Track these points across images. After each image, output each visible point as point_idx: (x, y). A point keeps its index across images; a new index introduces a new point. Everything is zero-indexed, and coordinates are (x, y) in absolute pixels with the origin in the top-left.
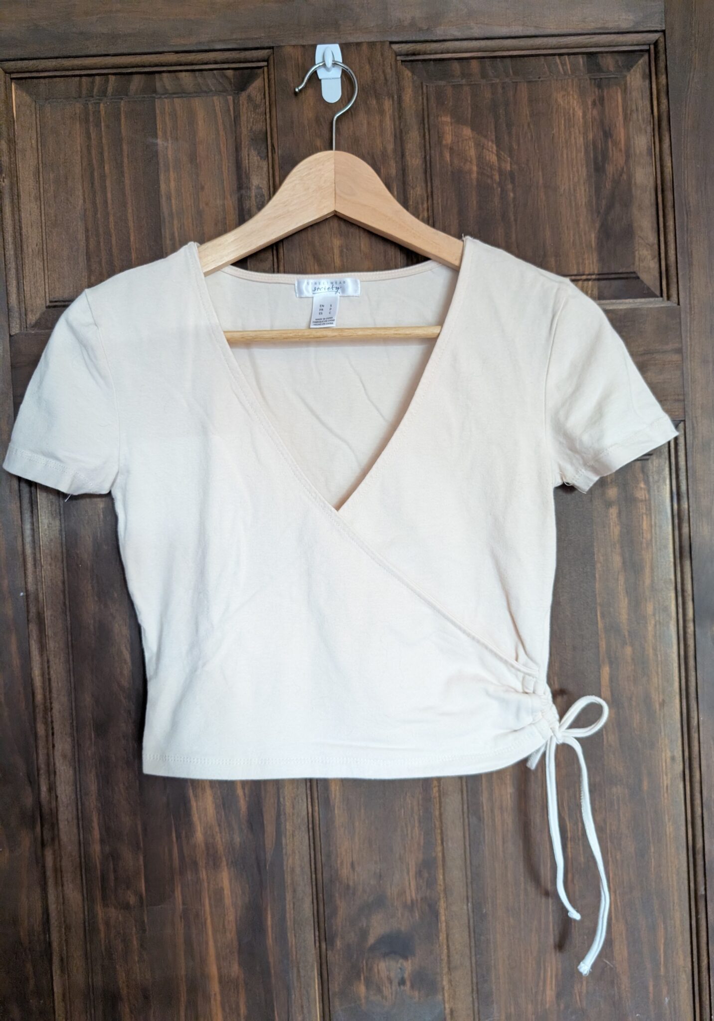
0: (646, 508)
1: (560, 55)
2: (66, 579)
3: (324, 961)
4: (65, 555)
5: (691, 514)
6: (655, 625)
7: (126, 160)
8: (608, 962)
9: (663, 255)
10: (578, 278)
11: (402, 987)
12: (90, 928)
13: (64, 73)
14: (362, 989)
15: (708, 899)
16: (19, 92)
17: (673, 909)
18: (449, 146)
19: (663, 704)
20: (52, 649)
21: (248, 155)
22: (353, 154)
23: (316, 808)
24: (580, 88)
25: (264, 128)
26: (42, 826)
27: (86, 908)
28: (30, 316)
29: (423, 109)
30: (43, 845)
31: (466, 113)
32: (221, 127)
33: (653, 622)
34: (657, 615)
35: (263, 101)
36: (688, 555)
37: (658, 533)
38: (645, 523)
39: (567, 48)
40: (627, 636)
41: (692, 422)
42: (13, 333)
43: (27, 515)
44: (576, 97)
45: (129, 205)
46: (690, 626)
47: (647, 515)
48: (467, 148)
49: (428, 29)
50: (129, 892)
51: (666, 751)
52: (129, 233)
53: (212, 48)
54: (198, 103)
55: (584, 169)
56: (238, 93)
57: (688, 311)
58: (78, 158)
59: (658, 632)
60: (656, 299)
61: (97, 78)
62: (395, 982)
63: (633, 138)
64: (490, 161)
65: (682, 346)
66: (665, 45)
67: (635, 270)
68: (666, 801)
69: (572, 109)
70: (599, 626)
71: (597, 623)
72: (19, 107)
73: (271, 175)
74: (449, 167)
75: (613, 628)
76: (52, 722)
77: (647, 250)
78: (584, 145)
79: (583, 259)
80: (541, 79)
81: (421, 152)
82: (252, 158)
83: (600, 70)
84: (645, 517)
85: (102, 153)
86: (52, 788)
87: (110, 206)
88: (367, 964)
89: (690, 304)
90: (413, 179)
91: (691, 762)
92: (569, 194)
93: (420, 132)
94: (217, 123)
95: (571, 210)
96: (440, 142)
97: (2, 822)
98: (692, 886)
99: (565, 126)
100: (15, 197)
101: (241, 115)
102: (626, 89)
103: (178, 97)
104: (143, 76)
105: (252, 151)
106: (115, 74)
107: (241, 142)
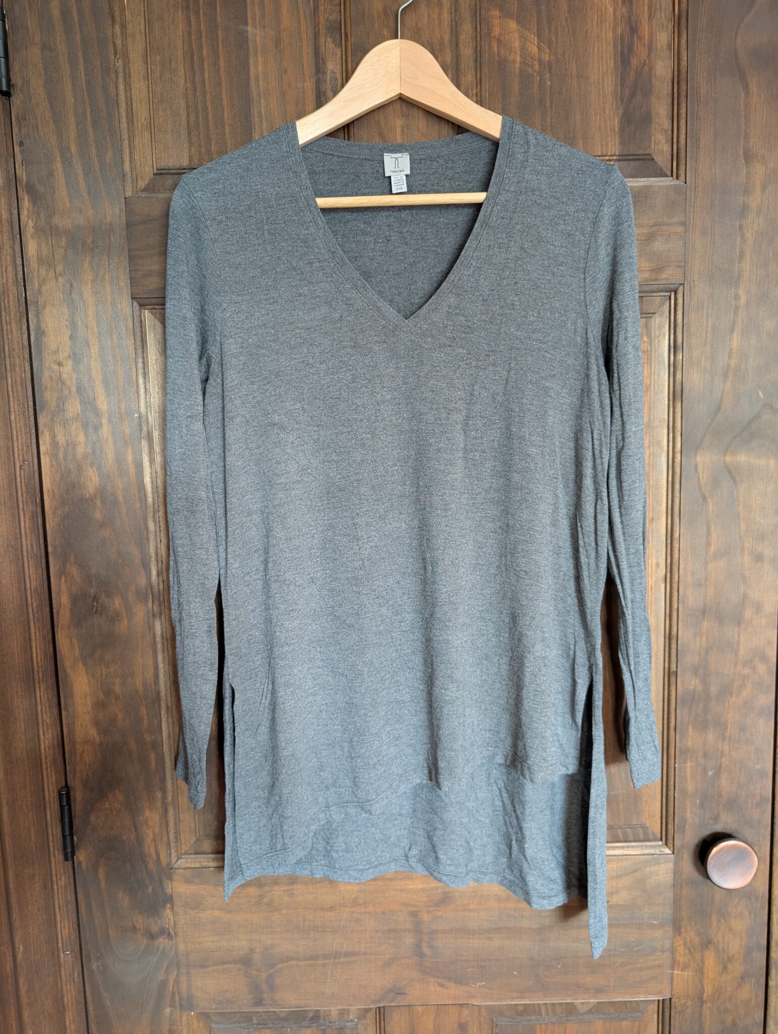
0: (648, 358)
5: (684, 365)
6: (650, 456)
7: (221, 45)
9: (675, 140)
15: (678, 673)
18: (497, 38)
19: (652, 520)
21: (325, 42)
22: (416, 42)
25: (339, 18)
28: (140, 182)
29: (476, 4)
30: (154, 615)
31: (512, 8)
32: (302, 17)
33: (648, 453)
34: (652, 448)
36: (680, 398)
37: (656, 380)
38: (646, 371)
41: (690, 285)
42: (127, 196)
43: (140, 351)
45: (223, 85)
46: (678, 456)
47: (647, 364)
48: (513, 39)
51: (652, 558)
52: (223, 111)
55: (612, 61)
57: (693, 189)
58: (180, 43)
59: (651, 462)
60: (667, 178)
63: (657, 35)
64: (531, 52)
65: (686, 220)
67: (650, 152)
68: (650, 598)
73: (344, 63)
74: (496, 57)
76: (160, 521)
77: (662, 135)
78: (613, 39)
79: (607, 142)
81: (473, 43)
82: (329, 46)
84: (646, 366)
85: (200, 38)
87: (207, 85)
89: (695, 182)
90: (465, 67)
91: (671, 568)
92: (598, 83)
93: (472, 25)
94: (298, 12)
95: (599, 97)
96: (489, 33)
97: (122, 597)
98: (667, 665)
99: (597, 21)
100: (127, 77)
101: (319, 6)
105: (328, 39)
107: (319, 30)
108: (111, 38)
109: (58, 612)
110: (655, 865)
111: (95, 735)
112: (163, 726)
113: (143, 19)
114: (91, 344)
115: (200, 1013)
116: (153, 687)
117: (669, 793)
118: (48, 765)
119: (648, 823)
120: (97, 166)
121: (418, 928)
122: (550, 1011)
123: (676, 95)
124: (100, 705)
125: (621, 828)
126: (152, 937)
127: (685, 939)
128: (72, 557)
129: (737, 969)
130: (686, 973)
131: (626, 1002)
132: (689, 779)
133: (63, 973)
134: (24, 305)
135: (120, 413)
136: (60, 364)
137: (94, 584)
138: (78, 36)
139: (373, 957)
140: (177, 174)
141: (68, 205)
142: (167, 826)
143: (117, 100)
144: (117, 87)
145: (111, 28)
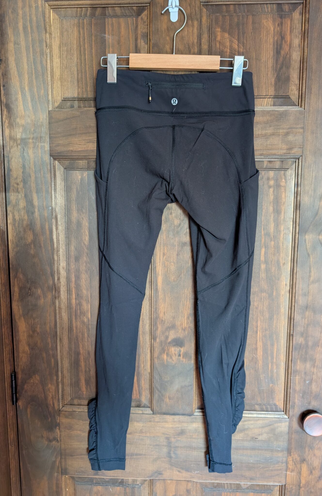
0: (284, 190)
1: (267, 4)
2: (66, 204)
3: (152, 346)
4: (66, 195)
5: (301, 192)
6: (284, 234)
7: (93, 43)
8: (255, 356)
9: (300, 89)
10: (266, 97)
11: (179, 357)
12: (70, 329)
14: (165, 357)
15: (294, 335)
16: (53, 13)
17: (281, 339)
18: (219, 41)
19: (284, 264)
20: (60, 229)
21: (140, 42)
23: (153, 292)
24: (273, 18)
25: (147, 31)
26: (55, 291)
27: (69, 321)
28: (55, 104)
29: (210, 25)
30: (55, 298)
31: (227, 27)
32: (130, 31)
33: (283, 233)
34: (285, 231)
35: (147, 20)
36: (299, 208)
37: (288, 199)
38: (283, 195)
39: (270, 1)
40: (272, 238)
41: (305, 156)
42: (49, 110)
43: (53, 179)
44: (271, 22)
45: (94, 61)
46: (297, 235)
47: (284, 192)
48: (226, 42)
50: (85, 317)
51: (283, 282)
52: (93, 72)
54: (122, 20)
55: (272, 52)
56: (137, 17)
57: (308, 112)
58: (75, 42)
59: (284, 237)
60: (296, 107)
61: (83, 8)
62: (177, 355)
63: (293, 40)
64: (235, 48)
65: (304, 126)
66: (309, 1)
67: (289, 95)
68: (281, 300)
69: (269, 27)
70: (263, 233)
71: (261, 232)
72: (54, 20)
73: (148, 51)
74: (218, 49)
75: (267, 234)
76: (59, 256)
77: (295, 87)
78: (273, 42)
79: (268, 90)
80: (258, 14)
81: (208, 43)
82: (142, 44)
83: (282, 11)
84: (283, 193)
85: (84, 40)
86: (59, 279)
87: (86, 61)
88: (167, 348)
89: (309, 109)
91: (292, 286)
92: (265, 62)
93: (208, 35)
94: (129, 29)
95: (265, 69)
96: (215, 39)
97: (41, 289)
98: (289, 331)
99: (266, 34)
100: (51, 56)
101: (138, 25)
102: (292, 19)
103: (114, 18)
104: (101, 8)
105: (142, 40)
106: (90, 7)
107: (138, 37)
108: (44, 39)
109: (13, 295)
110: (280, 423)
111: (28, 350)
112: (58, 347)
113: (59, 31)
114: (31, 176)
115: (70, 477)
116: (54, 330)
117: (288, 390)
118: (7, 362)
119: (277, 403)
120: (37, 96)
121: (169, 444)
122: (229, 486)
123: (301, 69)
124: (30, 336)
125: (264, 405)
126: (50, 441)
127: (293, 458)
128: (20, 270)
129: (317, 473)
130: (293, 474)
131: (264, 485)
132: (297, 385)
133: (10, 455)
134: (3, 157)
135: (43, 207)
136: (18, 184)
137: (29, 282)
138: (30, 39)
139: (148, 456)
140: (72, 100)
141: (23, 113)
142: (58, 392)
143: (47, 67)
144: (46, 62)
145: (45, 35)
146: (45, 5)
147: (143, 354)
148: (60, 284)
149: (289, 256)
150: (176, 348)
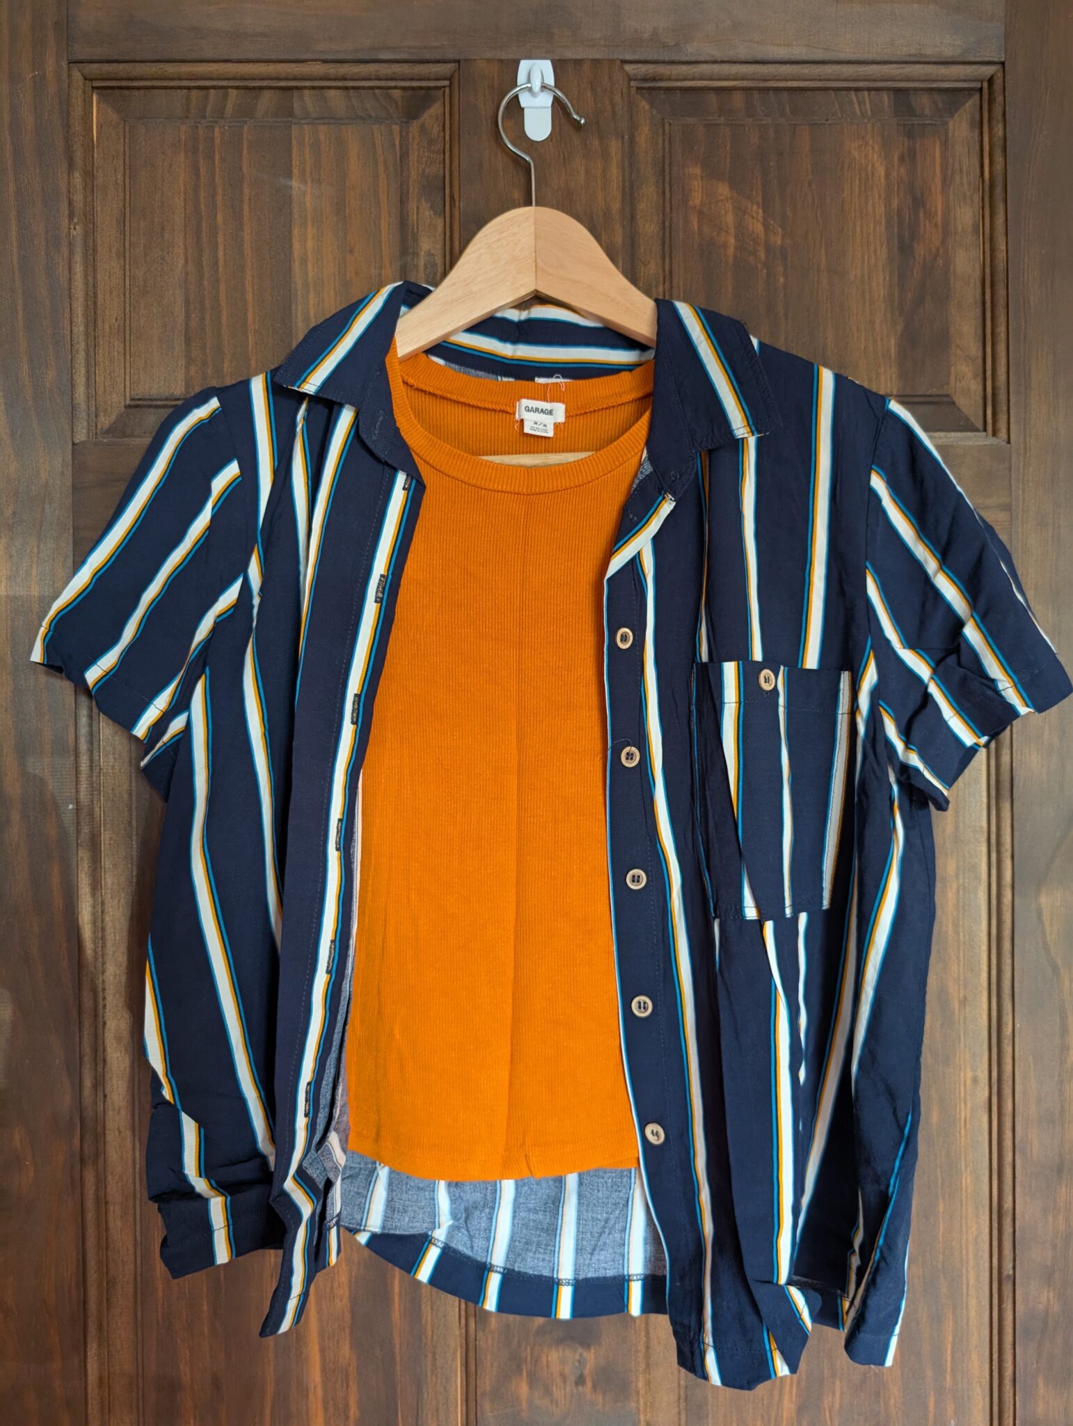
1: (857, 90)
3: (471, 1346)
5: (1014, 736)
6: (958, 890)
7: (246, 207)
9: (989, 373)
11: (580, 1388)
12: (142, 1284)
13: (165, 83)
14: (524, 1389)
15: (1017, 1281)
16: (103, 106)
17: (968, 1295)
18: (698, 207)
19: (964, 1002)
20: (109, 886)
21: (418, 208)
22: (564, 212)
24: (883, 136)
25: (441, 172)
26: (82, 1136)
27: (139, 1254)
28: (103, 418)
29: (664, 157)
30: (82, 1164)
31: (723, 163)
32: (381, 168)
33: (955, 886)
34: (961, 876)
35: (442, 134)
36: (1008, 794)
39: (868, 80)
42: (77, 441)
44: (876, 148)
45: (248, 270)
46: (1008, 894)
48: (723, 212)
49: (676, 45)
51: (965, 1069)
52: (246, 309)
53: (374, 58)
54: (350, 133)
55: (885, 250)
56: (407, 122)
57: (1022, 452)
58: (179, 203)
59: (961, 900)
60: (978, 434)
61: (212, 91)
62: (572, 1379)
63: (956, 211)
64: (753, 232)
65: (1011, 501)
66: (1004, 82)
67: (949, 393)
68: (963, 1140)
69: (870, 164)
72: (101, 127)
73: (447, 238)
74: (696, 236)
77: (967, 366)
78: (885, 215)
79: (878, 375)
80: (829, 122)
81: (658, 215)
82: (424, 214)
83: (911, 112)
85: (213, 196)
86: (99, 1083)
87: (220, 269)
88: (532, 1353)
89: (1025, 442)
90: (645, 252)
91: (999, 1086)
92: (862, 282)
93: (658, 187)
94: (375, 162)
95: (864, 304)
96: (685, 202)
97: (27, 1126)
98: (995, 1262)
99: (860, 187)
100: (90, 252)
101: (410, 152)
102: (946, 140)
103: (324, 124)
104: (277, 91)
105: (424, 203)
106: (237, 88)
107: (408, 189)
108: (65, 190)
113: (121, 163)
120: (28, 391)
123: (988, 305)
138: (12, 188)
140: (164, 406)
143: (70, 288)
144: (70, 269)
145: (66, 177)
146: (69, 76)
147: (434, 1379)
148: (105, 1102)
149: (980, 970)
150: (569, 1353)
